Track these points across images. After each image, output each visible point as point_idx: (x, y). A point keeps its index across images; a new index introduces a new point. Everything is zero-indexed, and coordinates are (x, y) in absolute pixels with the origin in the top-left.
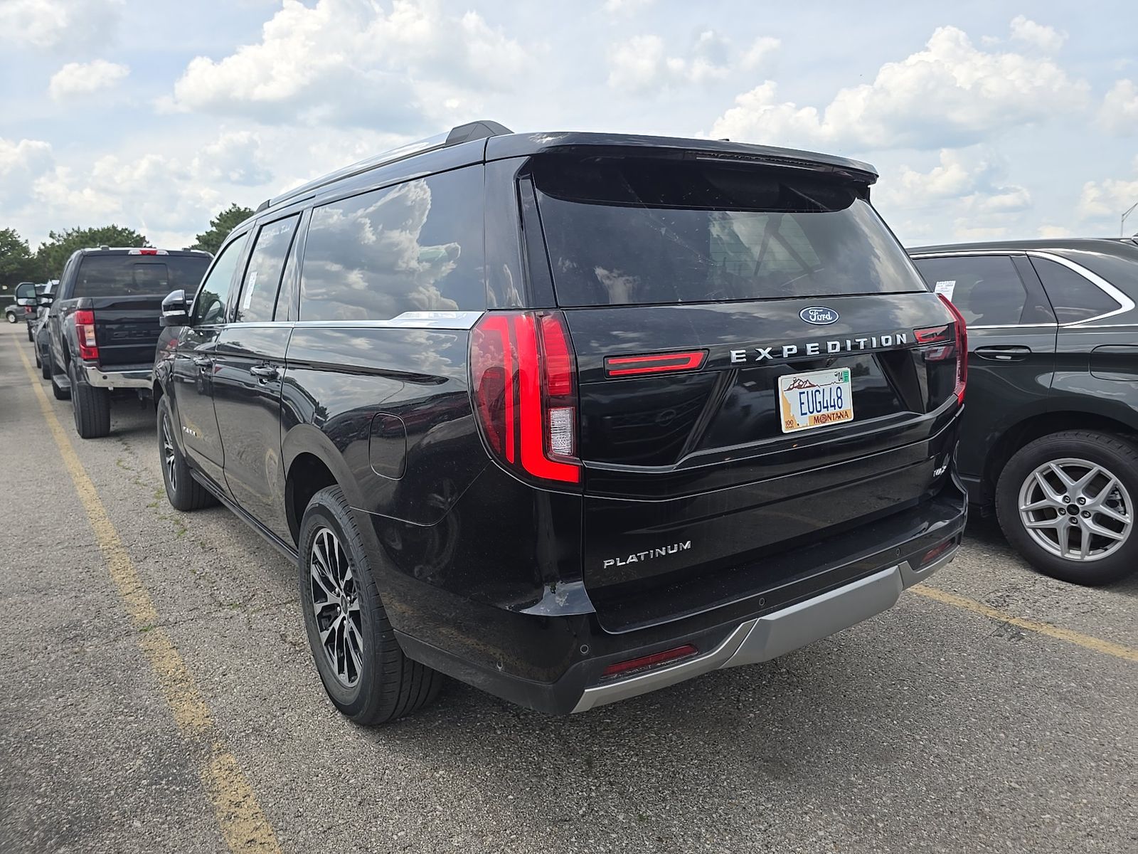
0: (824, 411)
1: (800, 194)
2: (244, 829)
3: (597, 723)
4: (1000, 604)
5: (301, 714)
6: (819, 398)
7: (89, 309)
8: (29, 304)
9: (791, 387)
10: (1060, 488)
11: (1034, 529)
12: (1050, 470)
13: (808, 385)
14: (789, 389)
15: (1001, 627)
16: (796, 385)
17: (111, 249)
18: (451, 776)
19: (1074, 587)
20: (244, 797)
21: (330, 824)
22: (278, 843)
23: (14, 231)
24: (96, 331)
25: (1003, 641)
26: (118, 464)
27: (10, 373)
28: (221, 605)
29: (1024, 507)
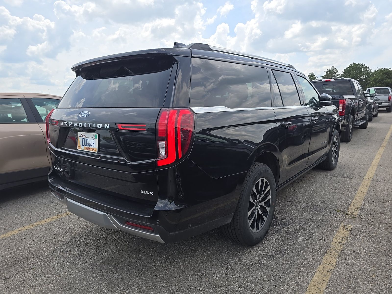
0: (89, 146)
6: (88, 142)
14: (80, 136)
16: (82, 135)
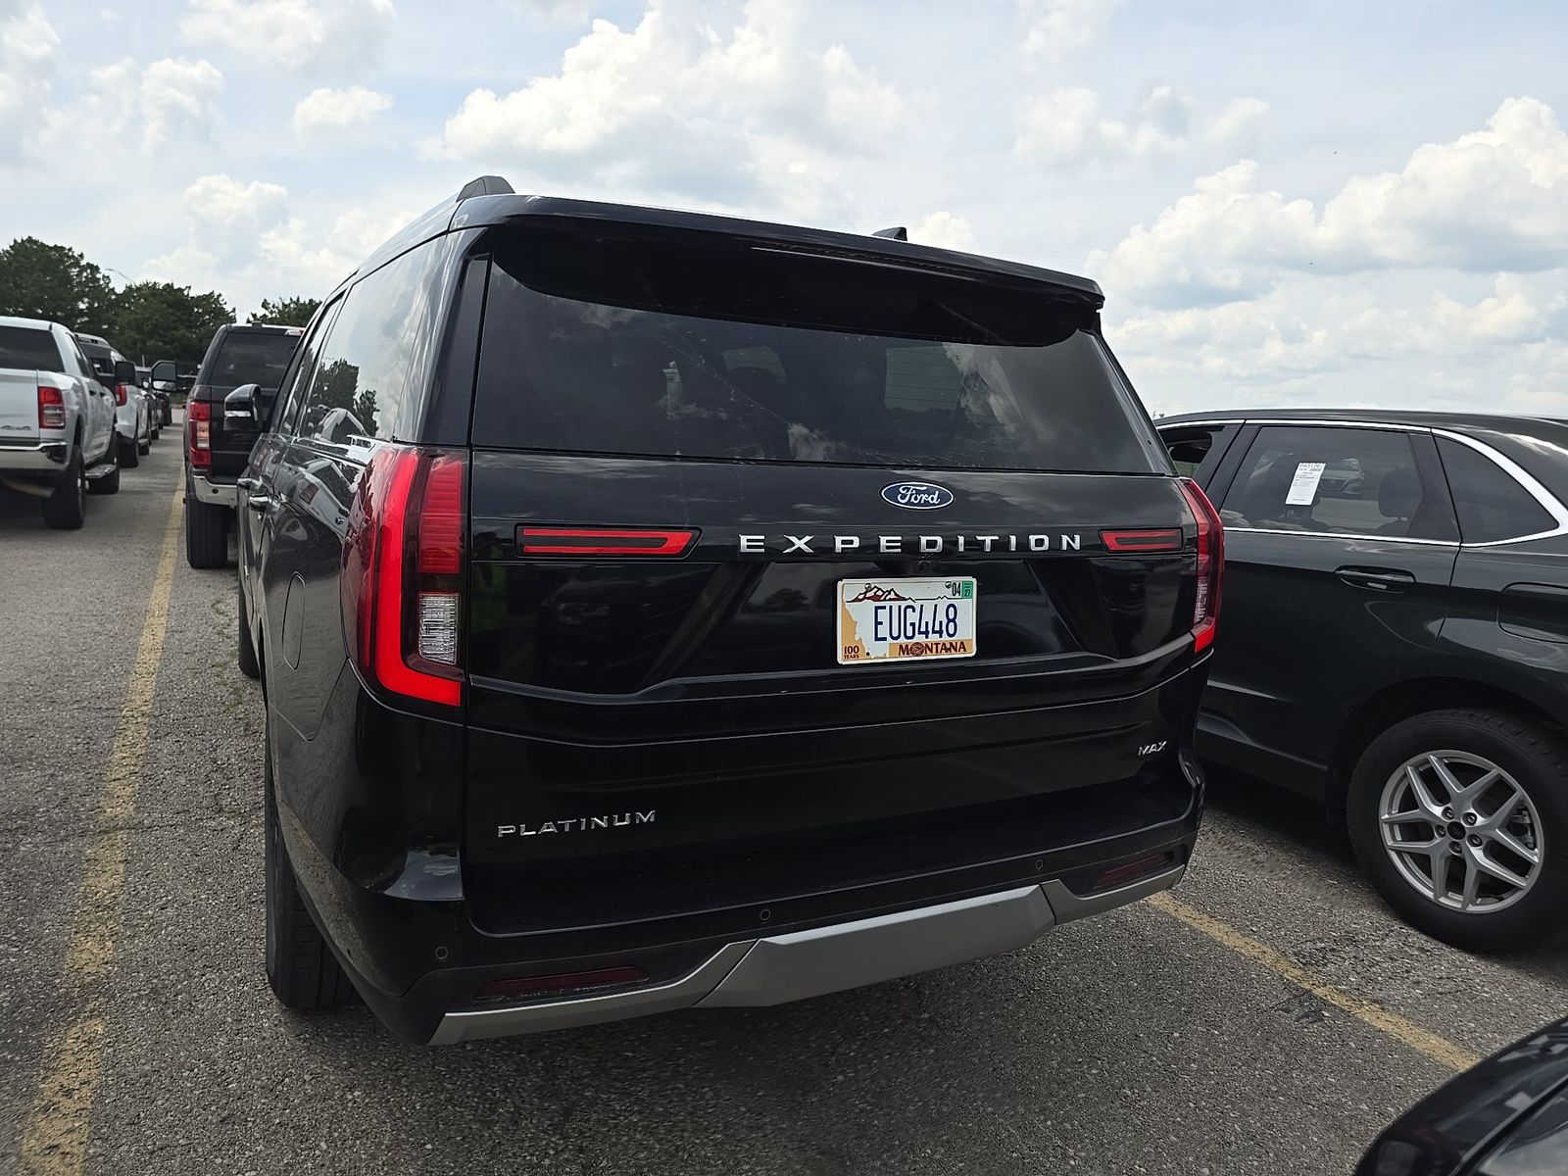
0: (920, 638)
1: (955, 314)
2: (53, 1129)
3: (613, 1055)
4: (1307, 962)
5: (225, 979)
6: (913, 617)
7: (206, 402)
8: (167, 389)
9: (861, 597)
10: (1441, 795)
11: (1399, 853)
12: (1427, 766)
13: (892, 596)
14: (857, 600)
15: (1295, 997)
16: (870, 594)
17: (264, 326)
18: (367, 1100)
19: (1447, 950)
20: (81, 1084)
21: (166, 1142)
22: (84, 1156)
23: (220, 295)
24: (211, 430)
25: (1288, 1020)
26: (213, 606)
27: (158, 475)
28: (221, 810)
29: (1387, 816)
